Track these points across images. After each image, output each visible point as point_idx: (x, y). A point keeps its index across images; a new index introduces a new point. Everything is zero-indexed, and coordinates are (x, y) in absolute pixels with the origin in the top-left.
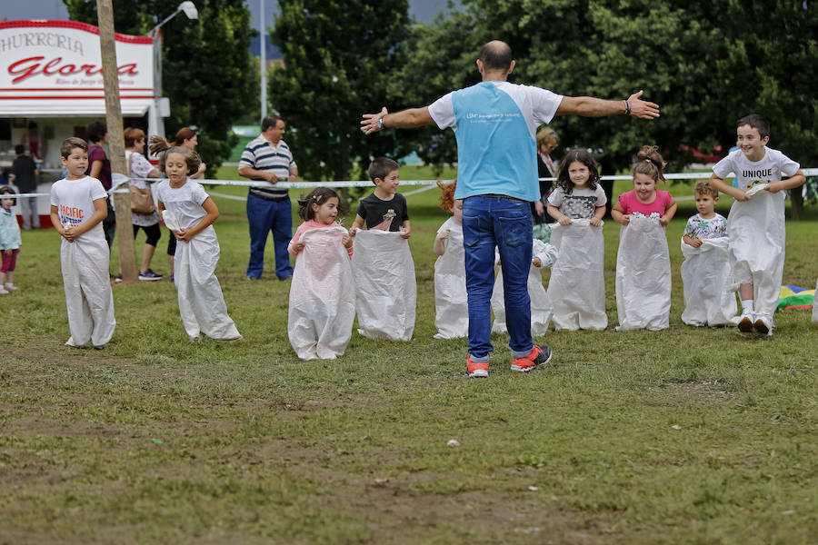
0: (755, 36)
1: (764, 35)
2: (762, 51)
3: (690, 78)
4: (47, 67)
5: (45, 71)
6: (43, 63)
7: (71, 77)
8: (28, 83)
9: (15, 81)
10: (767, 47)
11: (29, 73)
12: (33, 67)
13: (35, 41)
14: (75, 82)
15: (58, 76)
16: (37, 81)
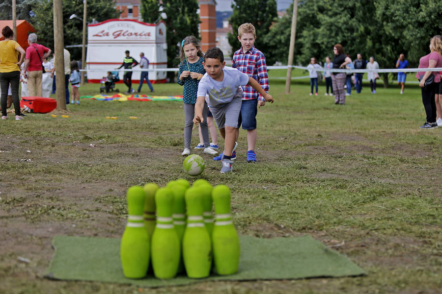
0: (368, 25)
1: (371, 24)
2: (370, 30)
3: (349, 38)
4: (124, 33)
5: (123, 35)
6: (123, 32)
7: (131, 37)
8: (119, 38)
9: (115, 38)
10: (371, 28)
11: (119, 35)
12: (120, 34)
13: (120, 25)
14: (132, 38)
15: (127, 36)
16: (121, 38)
